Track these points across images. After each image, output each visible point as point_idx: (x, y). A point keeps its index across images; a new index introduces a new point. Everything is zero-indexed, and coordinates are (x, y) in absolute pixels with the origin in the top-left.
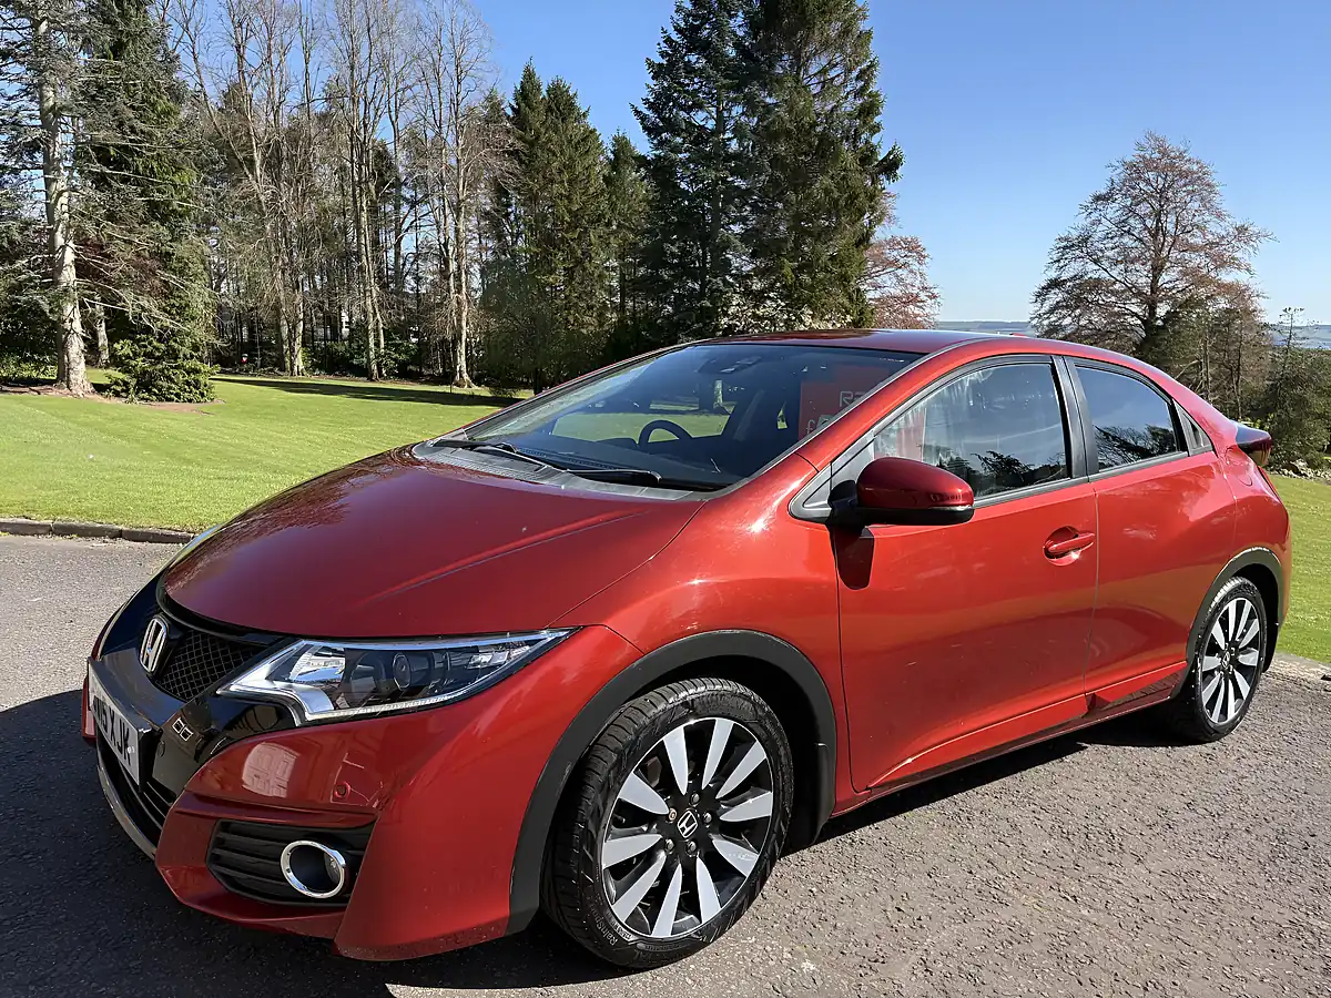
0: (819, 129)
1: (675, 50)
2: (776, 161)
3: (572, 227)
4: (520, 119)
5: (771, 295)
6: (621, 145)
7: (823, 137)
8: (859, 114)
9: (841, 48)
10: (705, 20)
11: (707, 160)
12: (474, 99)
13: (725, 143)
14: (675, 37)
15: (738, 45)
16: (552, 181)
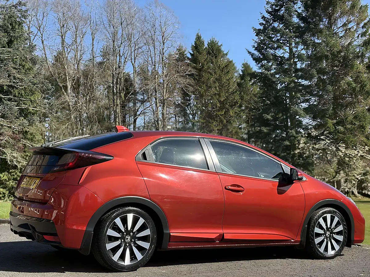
0: (342, 54)
1: (267, 22)
2: (321, 71)
3: (221, 109)
4: (194, 59)
5: (322, 137)
6: (246, 67)
7: (345, 58)
8: (363, 45)
9: (353, 14)
10: (282, 6)
11: (286, 72)
12: (171, 50)
13: (295, 63)
14: (267, 16)
15: (299, 16)
16: (210, 87)
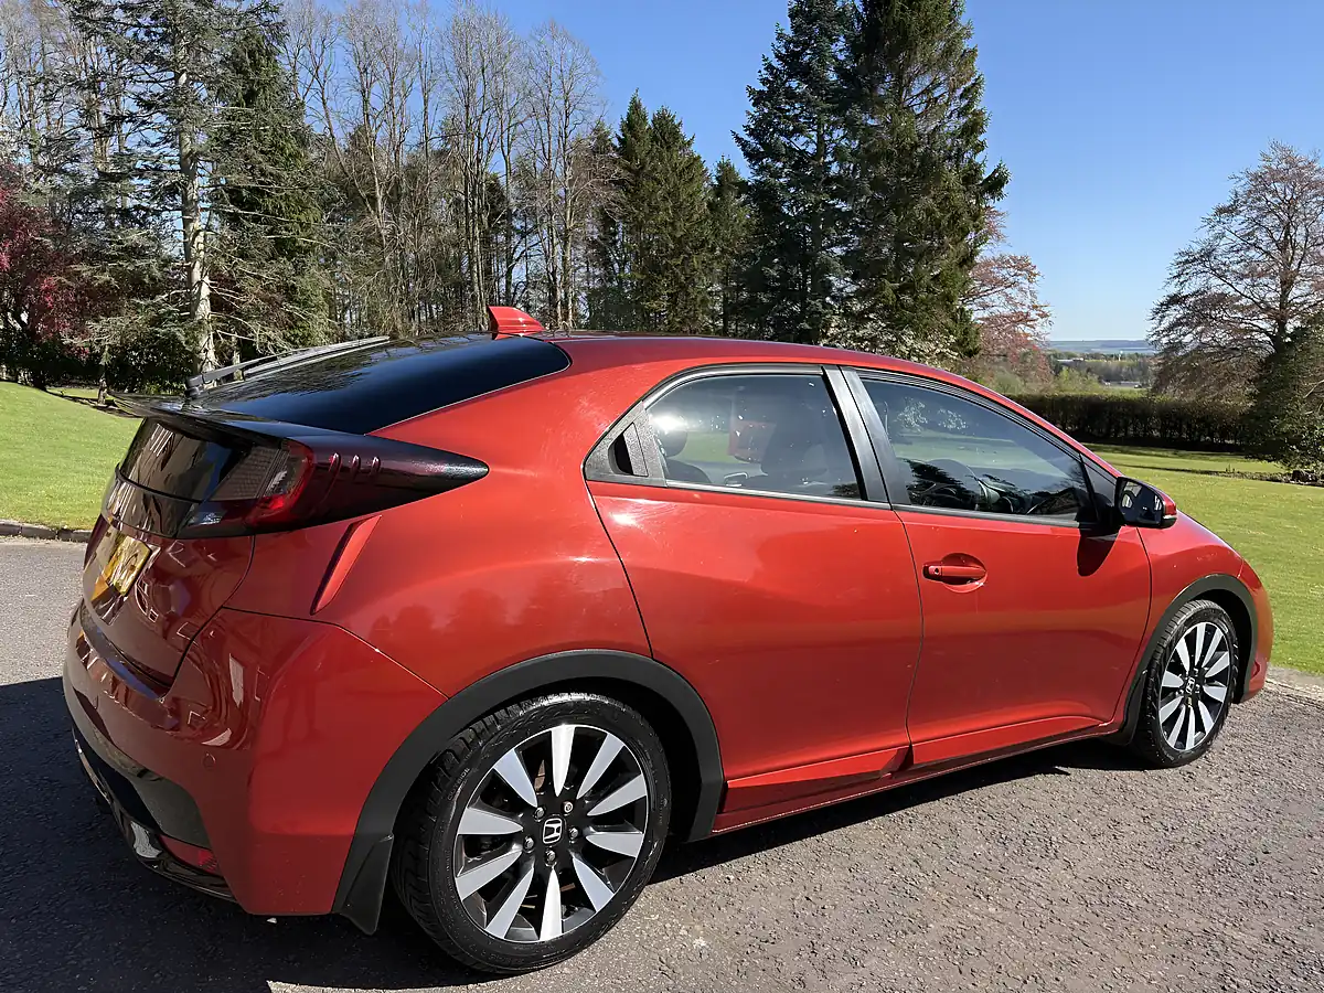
0: (920, 150)
1: (776, 77)
2: (877, 184)
3: (675, 254)
4: (626, 149)
5: (871, 316)
6: (726, 170)
7: (925, 158)
8: (962, 134)
9: (944, 68)
10: (806, 45)
11: (807, 183)
12: (581, 131)
13: (827, 166)
14: (776, 63)
15: (839, 70)
16: (657, 209)
